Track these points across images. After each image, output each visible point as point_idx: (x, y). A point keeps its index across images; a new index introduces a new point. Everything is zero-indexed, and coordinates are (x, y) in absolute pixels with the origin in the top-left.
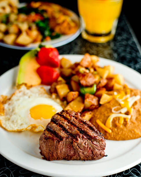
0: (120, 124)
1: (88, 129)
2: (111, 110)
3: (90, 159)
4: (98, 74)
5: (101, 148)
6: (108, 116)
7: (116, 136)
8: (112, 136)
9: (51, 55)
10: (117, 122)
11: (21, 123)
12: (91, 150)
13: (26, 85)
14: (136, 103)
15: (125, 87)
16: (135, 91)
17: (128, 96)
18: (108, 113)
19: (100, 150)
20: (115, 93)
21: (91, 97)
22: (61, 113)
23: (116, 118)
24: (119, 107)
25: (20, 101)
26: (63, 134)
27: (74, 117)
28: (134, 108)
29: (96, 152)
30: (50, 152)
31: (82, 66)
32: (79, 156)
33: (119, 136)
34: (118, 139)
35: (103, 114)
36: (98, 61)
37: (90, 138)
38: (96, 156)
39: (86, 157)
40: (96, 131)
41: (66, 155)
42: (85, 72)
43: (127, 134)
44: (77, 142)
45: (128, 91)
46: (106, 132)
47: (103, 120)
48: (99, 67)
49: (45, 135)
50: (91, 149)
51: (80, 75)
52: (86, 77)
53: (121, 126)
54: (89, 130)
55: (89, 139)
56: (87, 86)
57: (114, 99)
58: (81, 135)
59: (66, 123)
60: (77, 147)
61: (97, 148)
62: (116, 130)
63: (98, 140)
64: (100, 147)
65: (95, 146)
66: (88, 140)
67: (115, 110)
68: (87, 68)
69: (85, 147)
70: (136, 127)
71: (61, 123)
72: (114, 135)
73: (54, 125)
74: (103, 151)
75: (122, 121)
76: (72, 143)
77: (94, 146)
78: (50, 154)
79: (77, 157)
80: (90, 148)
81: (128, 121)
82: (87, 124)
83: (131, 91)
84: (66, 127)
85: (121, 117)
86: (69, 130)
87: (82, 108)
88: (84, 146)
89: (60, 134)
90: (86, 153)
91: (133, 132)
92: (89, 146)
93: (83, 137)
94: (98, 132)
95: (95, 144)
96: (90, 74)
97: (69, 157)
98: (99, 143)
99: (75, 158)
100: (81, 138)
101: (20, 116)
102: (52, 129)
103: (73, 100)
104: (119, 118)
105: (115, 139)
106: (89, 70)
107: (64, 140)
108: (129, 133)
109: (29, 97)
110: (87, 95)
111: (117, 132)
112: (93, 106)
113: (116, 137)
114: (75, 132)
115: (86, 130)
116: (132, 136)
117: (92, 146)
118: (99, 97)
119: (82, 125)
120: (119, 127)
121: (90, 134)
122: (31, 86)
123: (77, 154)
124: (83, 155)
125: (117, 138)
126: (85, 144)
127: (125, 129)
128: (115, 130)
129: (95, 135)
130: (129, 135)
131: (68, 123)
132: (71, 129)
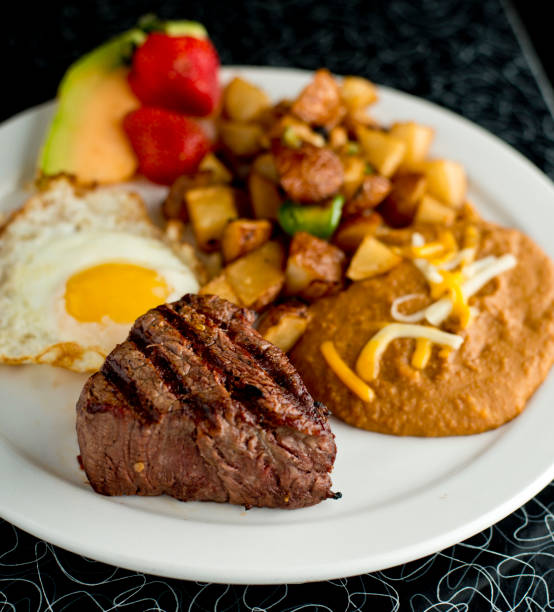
0: (415, 369)
1: (269, 382)
2: (387, 306)
3: (270, 504)
4: (363, 154)
5: (314, 463)
6: (374, 333)
7: (392, 415)
8: (376, 416)
9: (181, 63)
10: (403, 361)
11: (26, 332)
12: (273, 470)
13: (72, 179)
14: (493, 285)
15: (462, 216)
16: (498, 237)
17: (469, 253)
18: (373, 318)
19: (309, 472)
20: (418, 239)
21: (314, 249)
22: (177, 306)
23: (402, 340)
24: (422, 297)
25: (38, 242)
26: (162, 394)
27: (224, 326)
28: (482, 308)
29: (295, 480)
30: (109, 462)
31: (299, 119)
32: (223, 488)
33: (405, 417)
34: (396, 428)
35: (353, 320)
36: (373, 101)
37: (270, 421)
38: (294, 494)
39: (250, 494)
40: (300, 392)
41: (173, 480)
42: (305, 144)
43: (435, 413)
44: (213, 433)
45: (473, 233)
46: (352, 396)
47: (349, 346)
48: (371, 127)
49: (92, 394)
50: (272, 465)
51: (287, 154)
52: (305, 164)
53: (417, 378)
54: (270, 388)
55: (264, 426)
56: (307, 202)
57: (407, 261)
58: (232, 407)
59: (184, 349)
60: (216, 454)
61: (296, 465)
62: (393, 390)
63: (302, 431)
64: (312, 459)
65: (290, 455)
66: (259, 431)
67: (402, 308)
68: (317, 128)
69: (249, 458)
70: (477, 387)
71: (163, 349)
72: (382, 413)
73: (136, 354)
74: (324, 477)
75: (423, 358)
76: (194, 435)
77: (286, 456)
78: (107, 470)
79: (215, 491)
80: (267, 463)
81: (450, 358)
82: (271, 363)
83: (485, 234)
84: (181, 370)
85: (424, 340)
86: (190, 381)
87: (273, 289)
88: (242, 454)
89: (150, 394)
90: (250, 479)
91: (461, 406)
92: (264, 455)
93: (240, 417)
94: (309, 397)
95: (289, 446)
96: (326, 155)
97: (185, 488)
98: (308, 446)
99: (206, 493)
100: (232, 420)
101: (26, 304)
102: (123, 373)
103: (243, 254)
104: (413, 345)
105: (383, 428)
106: (327, 138)
107: (162, 421)
108: (444, 411)
109: (78, 228)
110: (300, 237)
111: (397, 402)
112: (317, 285)
113: (391, 420)
114: (210, 393)
115: (258, 386)
116: (454, 423)
117: (274, 455)
118: (350, 250)
119: (250, 364)
120: (408, 380)
121: (270, 406)
122: (94, 186)
123: (215, 479)
124: (241, 486)
125: (394, 423)
126: (247, 442)
127: (432, 392)
128: (388, 394)
129: (293, 411)
130: (444, 418)
131: (194, 351)
132: (198, 380)
